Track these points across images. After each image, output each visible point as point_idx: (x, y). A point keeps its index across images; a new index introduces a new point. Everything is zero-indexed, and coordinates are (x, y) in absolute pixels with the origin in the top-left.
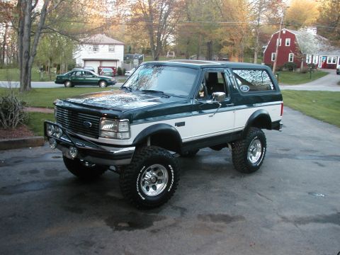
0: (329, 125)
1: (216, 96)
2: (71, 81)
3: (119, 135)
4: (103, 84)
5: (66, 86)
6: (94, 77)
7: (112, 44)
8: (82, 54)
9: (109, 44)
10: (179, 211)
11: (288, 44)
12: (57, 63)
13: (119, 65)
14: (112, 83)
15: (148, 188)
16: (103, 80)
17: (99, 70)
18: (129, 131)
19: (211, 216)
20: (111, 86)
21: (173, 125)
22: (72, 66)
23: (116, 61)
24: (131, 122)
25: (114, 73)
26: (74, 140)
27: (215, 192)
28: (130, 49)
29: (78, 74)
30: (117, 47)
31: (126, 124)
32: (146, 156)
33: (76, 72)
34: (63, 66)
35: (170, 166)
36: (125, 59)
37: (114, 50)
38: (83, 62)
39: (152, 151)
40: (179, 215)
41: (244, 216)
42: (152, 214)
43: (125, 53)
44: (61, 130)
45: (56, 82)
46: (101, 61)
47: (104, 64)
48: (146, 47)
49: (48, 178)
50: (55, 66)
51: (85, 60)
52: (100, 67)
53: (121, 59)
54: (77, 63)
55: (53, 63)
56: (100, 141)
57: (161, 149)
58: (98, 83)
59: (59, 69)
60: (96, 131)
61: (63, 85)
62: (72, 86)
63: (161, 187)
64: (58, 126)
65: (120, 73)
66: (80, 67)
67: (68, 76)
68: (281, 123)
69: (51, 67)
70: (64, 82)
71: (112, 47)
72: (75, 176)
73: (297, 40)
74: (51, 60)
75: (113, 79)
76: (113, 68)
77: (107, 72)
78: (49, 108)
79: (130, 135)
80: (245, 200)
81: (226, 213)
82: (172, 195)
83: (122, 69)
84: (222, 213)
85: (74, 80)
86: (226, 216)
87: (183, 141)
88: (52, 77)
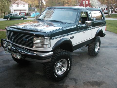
0: (111, 33)
1: (87, 23)
2: (10, 18)
3: (45, 46)
4: (22, 19)
5: (8, 20)
6: (18, 16)
7: (24, 4)
8: (13, 8)
9: (23, 4)
10: (73, 81)
11: (87, 3)
12: (4, 11)
13: (27, 12)
14: (26, 18)
15: (58, 71)
16: (22, 17)
17: (20, 14)
18: (50, 44)
19: (89, 82)
20: (25, 19)
21: (70, 38)
22: (9, 12)
23: (26, 10)
24: (51, 39)
25: (25, 14)
26: (17, 48)
27: (85, 68)
28: (31, 6)
29: (12, 15)
30: (26, 5)
31: (48, 40)
32: (58, 56)
33: (12, 14)
34: (6, 13)
35: (68, 59)
36: (29, 9)
37: (25, 6)
38: (13, 11)
39: (61, 53)
40: (74, 84)
41: (104, 81)
42: (61, 84)
43: (29, 7)
44: (11, 44)
45: (4, 19)
46: (20, 10)
47: (21, 12)
48: (36, 5)
49: (5, 65)
50: (3, 12)
51: (14, 10)
52: (20, 12)
53: (28, 9)
54: (11, 11)
55: (2, 11)
56: (33, 50)
57: (65, 51)
58: (20, 18)
59: (4, 13)
60: (31, 44)
61: (7, 20)
62: (10, 20)
63: (64, 70)
64: (9, 42)
65: (27, 14)
66: (13, 13)
67: (9, 16)
68: (105, 34)
69: (1, 13)
70: (7, 18)
71: (24, 5)
72: (18, 63)
73: (90, 1)
74: (1, 10)
75: (26, 17)
76: (25, 13)
77: (23, 15)
78: (2, 29)
79: (50, 46)
80: (100, 71)
81: (95, 80)
82: (69, 73)
83: (28, 13)
84: (93, 80)
85: (11, 17)
86: (96, 82)
87: (73, 45)
88: (2, 17)
